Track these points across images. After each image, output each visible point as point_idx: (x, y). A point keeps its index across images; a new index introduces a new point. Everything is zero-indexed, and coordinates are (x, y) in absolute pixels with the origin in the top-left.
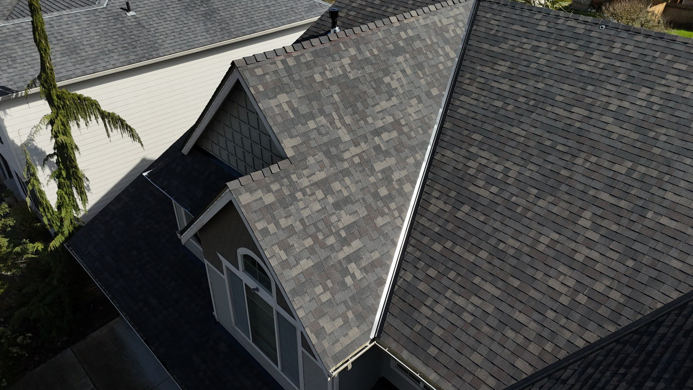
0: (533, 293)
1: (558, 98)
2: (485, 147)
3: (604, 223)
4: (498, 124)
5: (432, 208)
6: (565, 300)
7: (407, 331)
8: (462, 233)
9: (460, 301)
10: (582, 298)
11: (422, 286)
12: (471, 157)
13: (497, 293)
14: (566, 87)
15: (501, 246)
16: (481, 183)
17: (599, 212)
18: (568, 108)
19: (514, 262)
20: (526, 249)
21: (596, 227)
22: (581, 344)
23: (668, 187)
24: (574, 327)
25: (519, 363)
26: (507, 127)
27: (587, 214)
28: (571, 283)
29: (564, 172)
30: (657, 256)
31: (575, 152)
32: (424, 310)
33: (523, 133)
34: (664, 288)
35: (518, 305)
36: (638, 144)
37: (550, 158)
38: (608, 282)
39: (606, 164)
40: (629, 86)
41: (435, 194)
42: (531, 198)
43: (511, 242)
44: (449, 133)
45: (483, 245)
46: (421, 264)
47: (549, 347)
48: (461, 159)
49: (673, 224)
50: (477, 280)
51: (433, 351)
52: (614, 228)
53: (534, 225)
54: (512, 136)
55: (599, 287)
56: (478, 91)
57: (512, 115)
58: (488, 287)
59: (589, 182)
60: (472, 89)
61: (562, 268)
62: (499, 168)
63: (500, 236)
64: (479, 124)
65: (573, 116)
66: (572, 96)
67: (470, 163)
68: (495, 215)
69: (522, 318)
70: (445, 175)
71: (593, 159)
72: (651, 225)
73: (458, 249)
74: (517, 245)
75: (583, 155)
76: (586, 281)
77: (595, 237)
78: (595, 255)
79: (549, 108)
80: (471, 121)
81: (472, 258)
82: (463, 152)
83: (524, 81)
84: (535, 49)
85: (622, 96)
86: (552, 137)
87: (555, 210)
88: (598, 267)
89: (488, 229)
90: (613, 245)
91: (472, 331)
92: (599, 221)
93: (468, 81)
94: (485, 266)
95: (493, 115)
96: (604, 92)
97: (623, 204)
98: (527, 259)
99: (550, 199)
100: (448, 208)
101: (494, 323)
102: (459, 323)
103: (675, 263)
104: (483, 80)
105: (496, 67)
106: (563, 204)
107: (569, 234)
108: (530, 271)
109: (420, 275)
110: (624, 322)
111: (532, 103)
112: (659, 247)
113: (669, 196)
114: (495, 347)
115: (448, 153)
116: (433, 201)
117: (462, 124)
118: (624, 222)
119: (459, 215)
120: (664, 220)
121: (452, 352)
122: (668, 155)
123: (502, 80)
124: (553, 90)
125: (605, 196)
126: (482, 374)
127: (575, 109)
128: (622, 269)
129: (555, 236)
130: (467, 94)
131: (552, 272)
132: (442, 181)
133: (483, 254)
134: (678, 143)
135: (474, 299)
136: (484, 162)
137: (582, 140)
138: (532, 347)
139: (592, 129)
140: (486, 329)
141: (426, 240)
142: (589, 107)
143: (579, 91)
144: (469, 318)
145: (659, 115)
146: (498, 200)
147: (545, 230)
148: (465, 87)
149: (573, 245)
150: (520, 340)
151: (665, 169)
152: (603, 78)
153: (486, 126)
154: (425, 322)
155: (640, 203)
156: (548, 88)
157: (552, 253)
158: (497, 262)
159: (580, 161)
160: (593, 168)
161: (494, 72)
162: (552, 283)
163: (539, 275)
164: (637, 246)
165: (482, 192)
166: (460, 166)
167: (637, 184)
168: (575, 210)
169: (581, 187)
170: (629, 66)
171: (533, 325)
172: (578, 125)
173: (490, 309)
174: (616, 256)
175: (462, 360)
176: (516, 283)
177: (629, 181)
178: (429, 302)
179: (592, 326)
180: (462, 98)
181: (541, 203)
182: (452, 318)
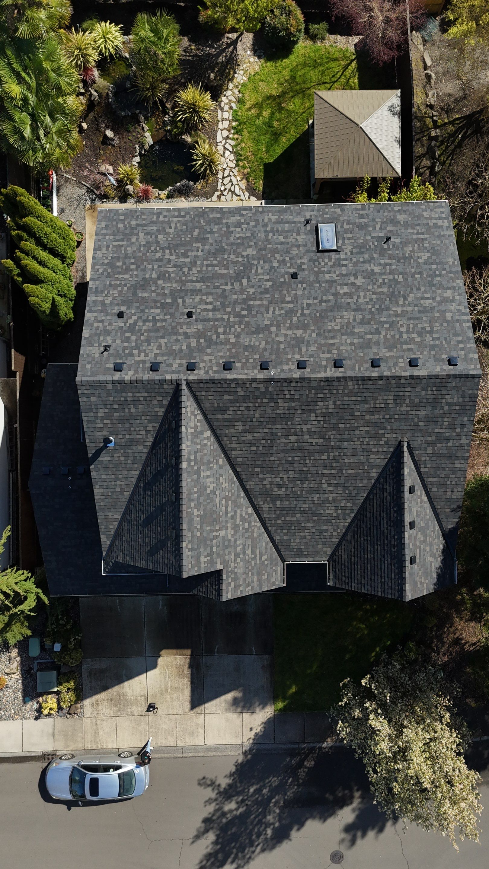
0: (324, 518)
1: (279, 434)
2: (265, 473)
3: (331, 482)
4: (262, 459)
5: (264, 509)
6: (335, 515)
7: (292, 553)
8: (284, 512)
9: (302, 534)
10: (339, 511)
11: (285, 537)
12: (263, 480)
13: (313, 525)
14: (278, 427)
15: (302, 509)
16: (276, 489)
17: (327, 478)
18: (286, 437)
19: (311, 512)
20: (311, 505)
21: (330, 485)
22: (347, 524)
23: (344, 457)
24: (342, 521)
25: (334, 540)
26: (267, 459)
27: (324, 482)
28: (333, 508)
29: (305, 469)
30: (354, 485)
31: (304, 458)
32: (292, 544)
33: (276, 459)
34: (361, 495)
35: (322, 525)
36: (325, 444)
37: (295, 465)
38: (344, 502)
39: (318, 458)
40: (305, 415)
41: (261, 503)
42: (300, 486)
43: (304, 506)
44: (243, 473)
45: (296, 512)
46: (279, 531)
47: (339, 531)
48: (259, 483)
49: (353, 471)
50: (303, 525)
51: (305, 553)
52: (335, 482)
53: (308, 495)
54: (272, 462)
55: (342, 505)
56: (238, 445)
57: (264, 452)
58: (307, 525)
59: (316, 468)
60: (234, 445)
61: (328, 505)
62: (278, 479)
63: (299, 506)
64: (253, 463)
65: (292, 441)
66: (284, 430)
67: (265, 483)
68: (291, 499)
69: (325, 527)
70: (258, 493)
71: (312, 458)
72: (346, 475)
73: (288, 519)
74: (307, 506)
75: (307, 458)
76: (338, 505)
77: (331, 488)
78: (335, 495)
79: (278, 441)
80: (248, 463)
81: (295, 519)
82: (257, 479)
83: (256, 431)
84: (247, 408)
85: (305, 422)
86: (290, 455)
87: (312, 486)
88: (338, 498)
89: (293, 506)
90: (339, 488)
91: (313, 540)
92: (329, 482)
93: (228, 442)
94: (302, 519)
95: (256, 456)
96: (297, 423)
97: (333, 471)
98: (314, 509)
99: (307, 482)
100: (271, 506)
101: (318, 534)
102: (307, 541)
103: (361, 485)
104: (236, 438)
105: (236, 428)
106: (313, 482)
107: (322, 492)
108: (318, 512)
109: (282, 534)
110: (355, 511)
111: (269, 441)
112: (353, 481)
113: (347, 461)
114: (323, 540)
115: (251, 483)
116: (263, 506)
117: (245, 466)
118: (337, 478)
119: (278, 506)
120: (350, 471)
121: (311, 549)
122: (338, 443)
123: (245, 435)
124: (274, 431)
125: (325, 472)
126: (325, 549)
127: (290, 437)
128: (346, 495)
129: (318, 495)
130: (235, 449)
131: (325, 508)
132: (259, 496)
133: (298, 515)
134: (338, 436)
135: (306, 531)
136: (270, 479)
137: (302, 451)
138: (335, 534)
139: (303, 444)
140: (317, 537)
141: (273, 522)
142: (295, 434)
143: (286, 427)
144: (309, 537)
145: (325, 426)
146: (288, 493)
147: (313, 495)
148: (229, 446)
149: (326, 495)
150: (329, 534)
151: (340, 450)
152: (291, 415)
153: (257, 463)
154: (296, 547)
155: (339, 468)
156: (271, 431)
157: (321, 502)
158: (305, 515)
159: (307, 461)
160: (314, 461)
161: (237, 431)
162: (328, 511)
163: (322, 512)
164: (346, 485)
165: (279, 493)
166: (261, 486)
167: (333, 461)
168: (319, 482)
169: (315, 472)
170: (299, 404)
171: (330, 527)
172: (296, 444)
173: (314, 531)
174: (341, 492)
175: (316, 549)
176: (316, 518)
177: (330, 461)
178: (292, 540)
179: (347, 517)
180: (234, 452)
181: (305, 486)
182: (304, 540)
